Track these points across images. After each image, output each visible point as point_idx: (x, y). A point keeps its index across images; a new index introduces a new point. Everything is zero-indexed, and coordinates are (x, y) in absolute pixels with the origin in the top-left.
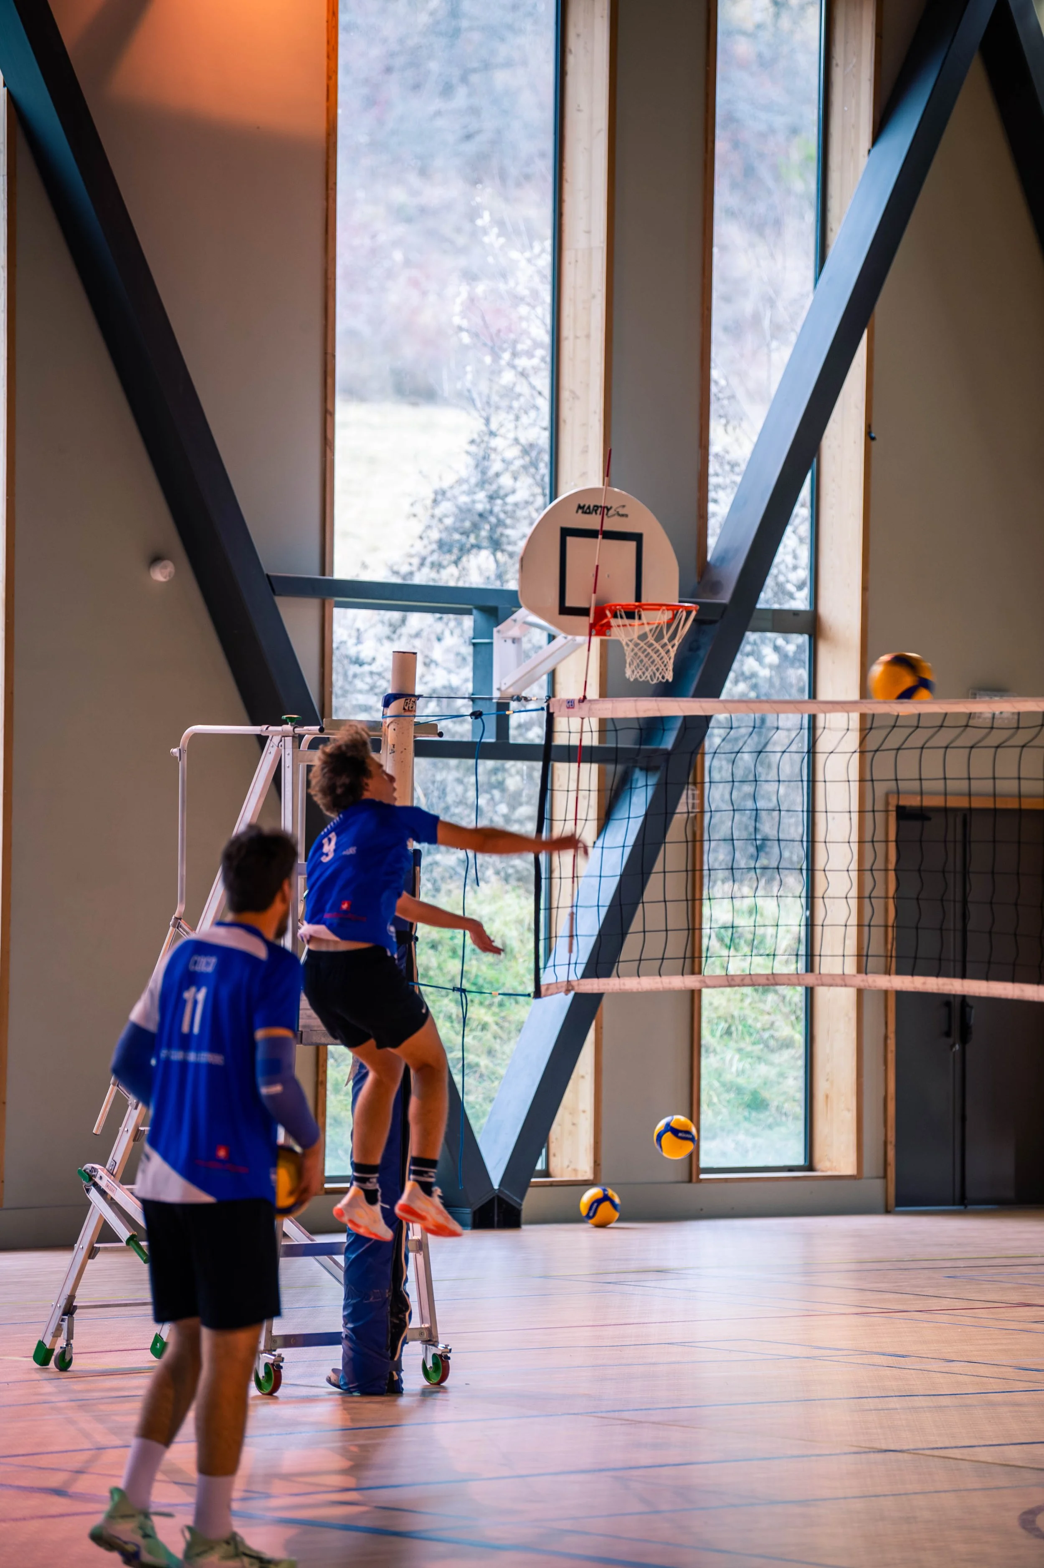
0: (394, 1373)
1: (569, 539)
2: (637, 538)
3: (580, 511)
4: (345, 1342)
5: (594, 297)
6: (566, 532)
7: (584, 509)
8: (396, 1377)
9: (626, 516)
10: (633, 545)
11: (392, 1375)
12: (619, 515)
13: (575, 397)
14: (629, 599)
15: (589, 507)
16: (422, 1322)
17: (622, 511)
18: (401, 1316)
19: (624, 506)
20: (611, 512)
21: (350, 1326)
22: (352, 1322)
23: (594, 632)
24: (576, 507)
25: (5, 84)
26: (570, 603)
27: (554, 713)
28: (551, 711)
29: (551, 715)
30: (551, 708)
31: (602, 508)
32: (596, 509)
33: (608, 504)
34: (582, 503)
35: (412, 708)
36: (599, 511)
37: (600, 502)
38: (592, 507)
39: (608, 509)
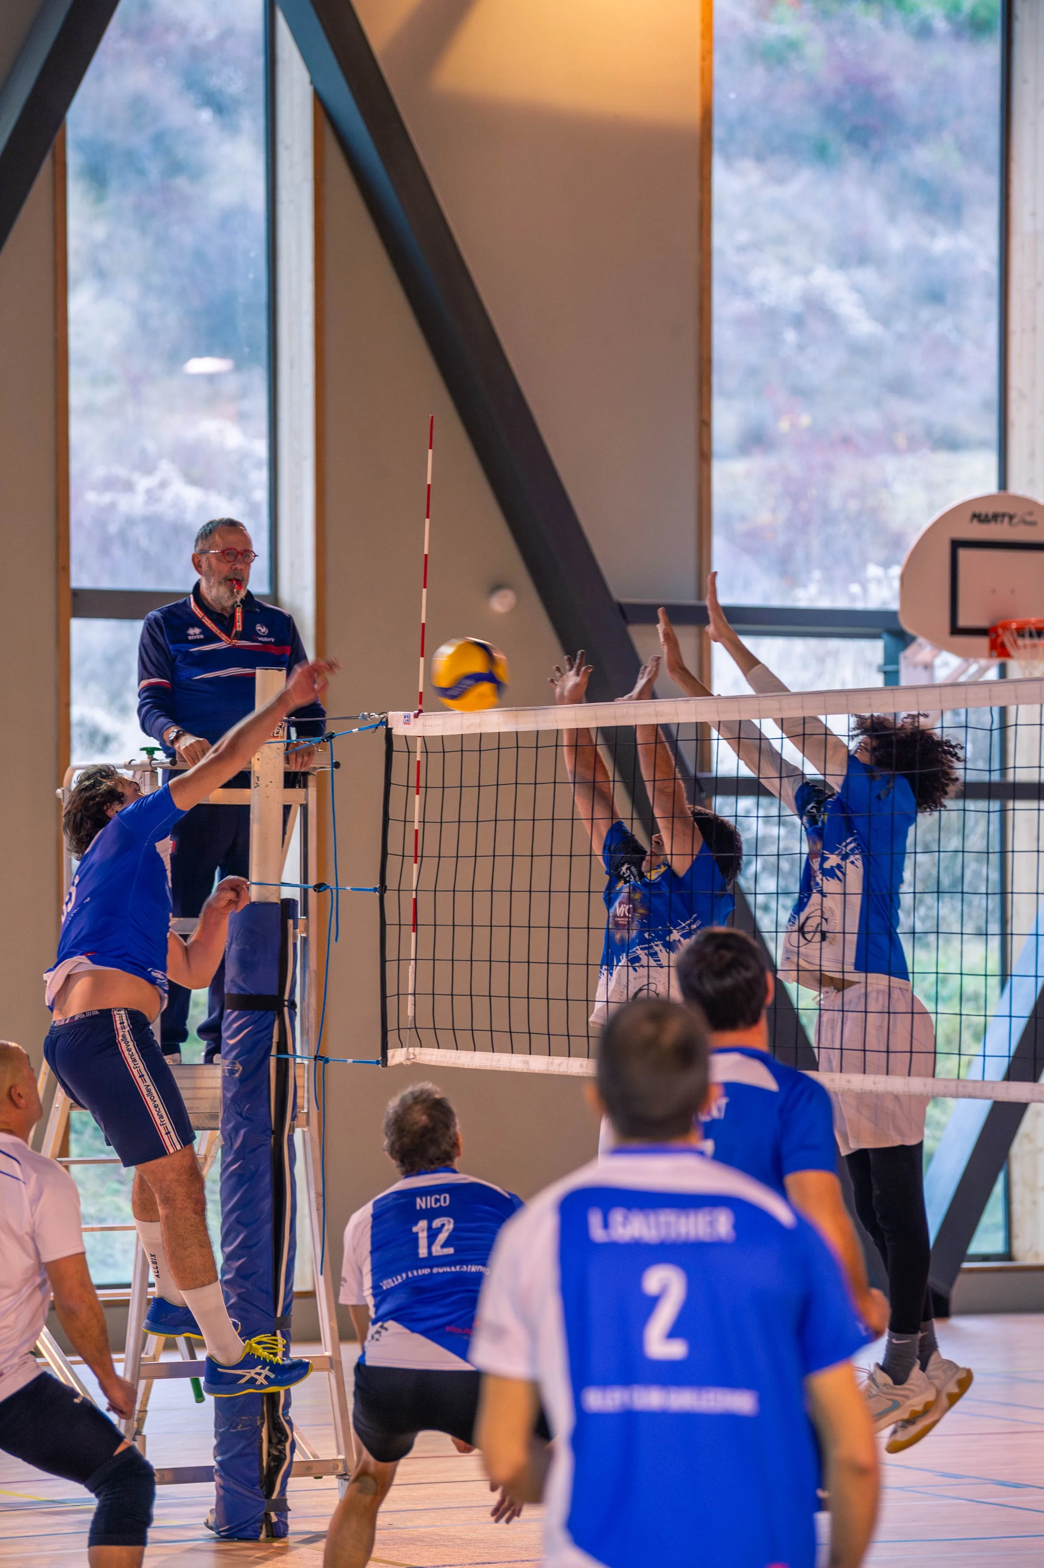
0: (272, 1514)
1: (963, 553)
3: (975, 521)
4: (216, 1478)
6: (957, 545)
7: (979, 518)
8: (274, 1519)
9: (1033, 524)
10: (1042, 555)
11: (267, 1515)
12: (1026, 523)
13: (1022, 396)
14: (1037, 617)
15: (987, 516)
16: (339, 1453)
17: (1028, 518)
18: (280, 1447)
19: (1031, 513)
20: (1015, 520)
21: (219, 1458)
22: (221, 1454)
23: (995, 653)
24: (969, 515)
25: (312, 82)
26: (962, 622)
27: (392, 729)
28: (389, 726)
29: (389, 731)
30: (389, 723)
31: (1003, 515)
32: (995, 517)
33: (1012, 512)
34: (977, 512)
35: (277, 734)
36: (999, 519)
37: (1000, 510)
38: (990, 516)
39: (1011, 517)
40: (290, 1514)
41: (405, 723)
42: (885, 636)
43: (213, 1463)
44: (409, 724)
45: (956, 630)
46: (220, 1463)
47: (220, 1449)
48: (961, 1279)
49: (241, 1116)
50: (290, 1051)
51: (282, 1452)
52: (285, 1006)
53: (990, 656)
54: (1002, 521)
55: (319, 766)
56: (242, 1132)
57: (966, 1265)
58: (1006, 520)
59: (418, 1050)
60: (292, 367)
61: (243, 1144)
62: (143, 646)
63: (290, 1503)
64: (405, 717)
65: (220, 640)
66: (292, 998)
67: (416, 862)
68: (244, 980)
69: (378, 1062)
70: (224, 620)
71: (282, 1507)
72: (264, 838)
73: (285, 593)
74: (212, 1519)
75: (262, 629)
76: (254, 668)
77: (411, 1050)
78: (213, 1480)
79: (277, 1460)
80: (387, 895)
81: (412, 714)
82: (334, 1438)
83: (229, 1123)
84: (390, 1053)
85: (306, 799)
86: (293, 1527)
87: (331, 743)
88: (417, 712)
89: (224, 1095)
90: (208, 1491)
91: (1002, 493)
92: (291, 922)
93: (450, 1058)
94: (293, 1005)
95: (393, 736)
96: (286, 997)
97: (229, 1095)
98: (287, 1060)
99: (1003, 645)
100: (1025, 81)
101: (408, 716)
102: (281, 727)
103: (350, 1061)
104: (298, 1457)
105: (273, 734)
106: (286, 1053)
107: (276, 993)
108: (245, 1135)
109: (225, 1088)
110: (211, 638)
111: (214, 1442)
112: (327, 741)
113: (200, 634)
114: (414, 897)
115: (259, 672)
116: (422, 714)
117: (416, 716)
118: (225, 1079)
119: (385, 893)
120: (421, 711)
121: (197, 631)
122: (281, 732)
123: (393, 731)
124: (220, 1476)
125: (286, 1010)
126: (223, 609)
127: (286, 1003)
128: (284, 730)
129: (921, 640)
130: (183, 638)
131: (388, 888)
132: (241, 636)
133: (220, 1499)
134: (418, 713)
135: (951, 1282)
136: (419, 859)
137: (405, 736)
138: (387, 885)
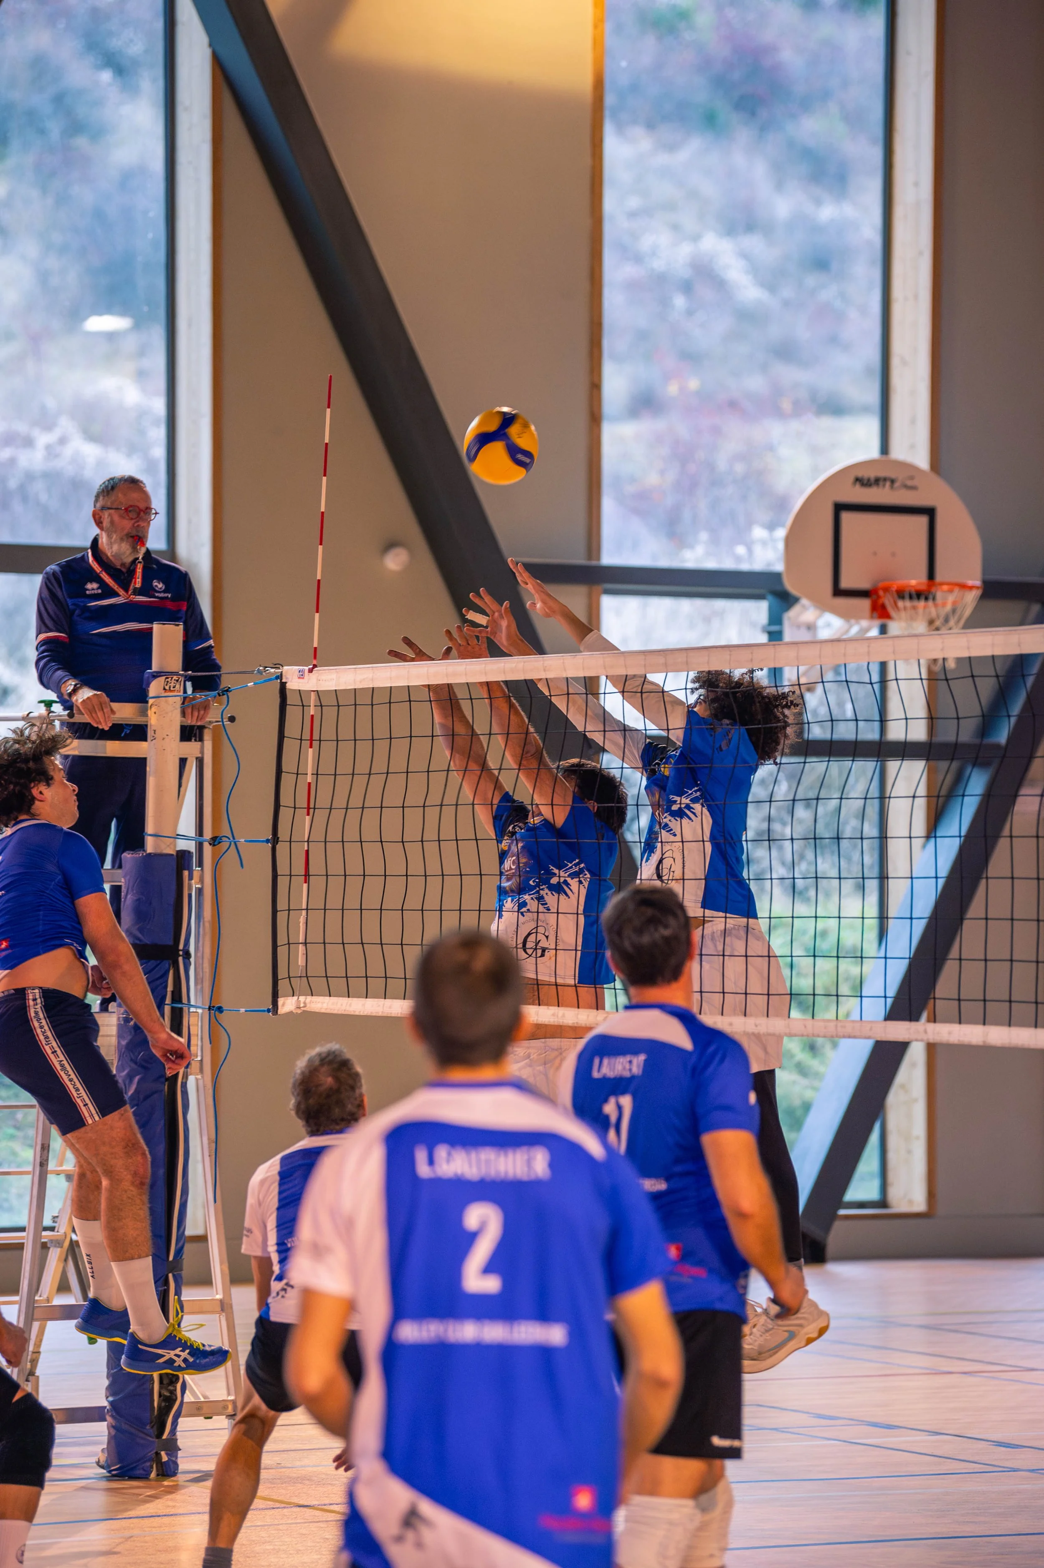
0: (163, 1453)
1: (845, 516)
2: (930, 512)
3: (858, 486)
4: (108, 1418)
5: (921, 253)
6: (839, 508)
7: (862, 482)
8: (165, 1458)
9: (913, 488)
10: (923, 520)
11: (158, 1454)
12: (907, 487)
13: (904, 363)
14: (916, 580)
15: (869, 480)
16: (229, 1394)
17: (910, 483)
18: (171, 1388)
19: (912, 478)
20: (897, 485)
21: (111, 1399)
22: (112, 1395)
23: (875, 614)
24: (852, 479)
25: (210, 45)
26: (845, 584)
27: (286, 683)
28: (284, 680)
29: (283, 686)
30: (284, 677)
31: (885, 479)
32: (877, 481)
33: (893, 475)
34: (860, 475)
35: (174, 687)
36: (881, 483)
37: (882, 474)
38: (872, 479)
39: (893, 481)
40: (180, 1454)
41: (299, 678)
42: (770, 597)
43: (105, 1403)
44: (303, 678)
45: (838, 592)
46: (111, 1403)
47: (112, 1389)
48: (837, 1225)
49: (136, 1063)
50: (185, 1000)
51: (173, 1392)
52: (180, 956)
53: (872, 617)
54: (884, 486)
55: (215, 720)
56: (137, 1079)
57: (842, 1212)
58: (888, 484)
59: (309, 998)
60: (190, 325)
61: (136, 1090)
62: (41, 600)
63: (180, 1443)
64: (300, 672)
65: (118, 595)
66: (187, 948)
67: (308, 814)
68: (141, 930)
69: (269, 1011)
70: (123, 576)
71: (172, 1447)
72: (160, 790)
73: (183, 549)
74: (103, 1458)
75: (159, 585)
76: (152, 622)
77: (302, 998)
78: (104, 1420)
79: (169, 1401)
80: (279, 847)
81: (306, 668)
82: (224, 1379)
83: (123, 1071)
84: (281, 1001)
85: (202, 752)
86: (183, 1465)
87: (227, 697)
88: (311, 666)
89: (119, 1042)
90: (101, 1430)
91: (884, 458)
92: (186, 873)
93: (342, 1005)
94: (187, 955)
95: (287, 691)
96: (181, 947)
97: (124, 1043)
98: (181, 1009)
99: (883, 607)
100: (908, 53)
101: (303, 671)
102: (177, 681)
103: (243, 1010)
104: (188, 1398)
105: (170, 687)
106: (180, 1001)
107: (171, 943)
108: (138, 1082)
109: (120, 1036)
110: (108, 592)
111: (106, 1383)
112: (223, 695)
113: (98, 589)
114: (306, 848)
115: (156, 627)
116: (316, 669)
117: (311, 671)
118: (120, 1027)
119: (277, 844)
120: (315, 666)
121: (95, 585)
122: (177, 686)
123: (287, 685)
124: (112, 1416)
125: (181, 959)
126: (123, 565)
127: (181, 953)
128: (180, 684)
129: (804, 601)
130: (81, 593)
131: (280, 839)
132: (137, 592)
133: (111, 1438)
134: (313, 668)
135: (827, 1228)
136: (311, 811)
137: (299, 690)
138: (279, 836)
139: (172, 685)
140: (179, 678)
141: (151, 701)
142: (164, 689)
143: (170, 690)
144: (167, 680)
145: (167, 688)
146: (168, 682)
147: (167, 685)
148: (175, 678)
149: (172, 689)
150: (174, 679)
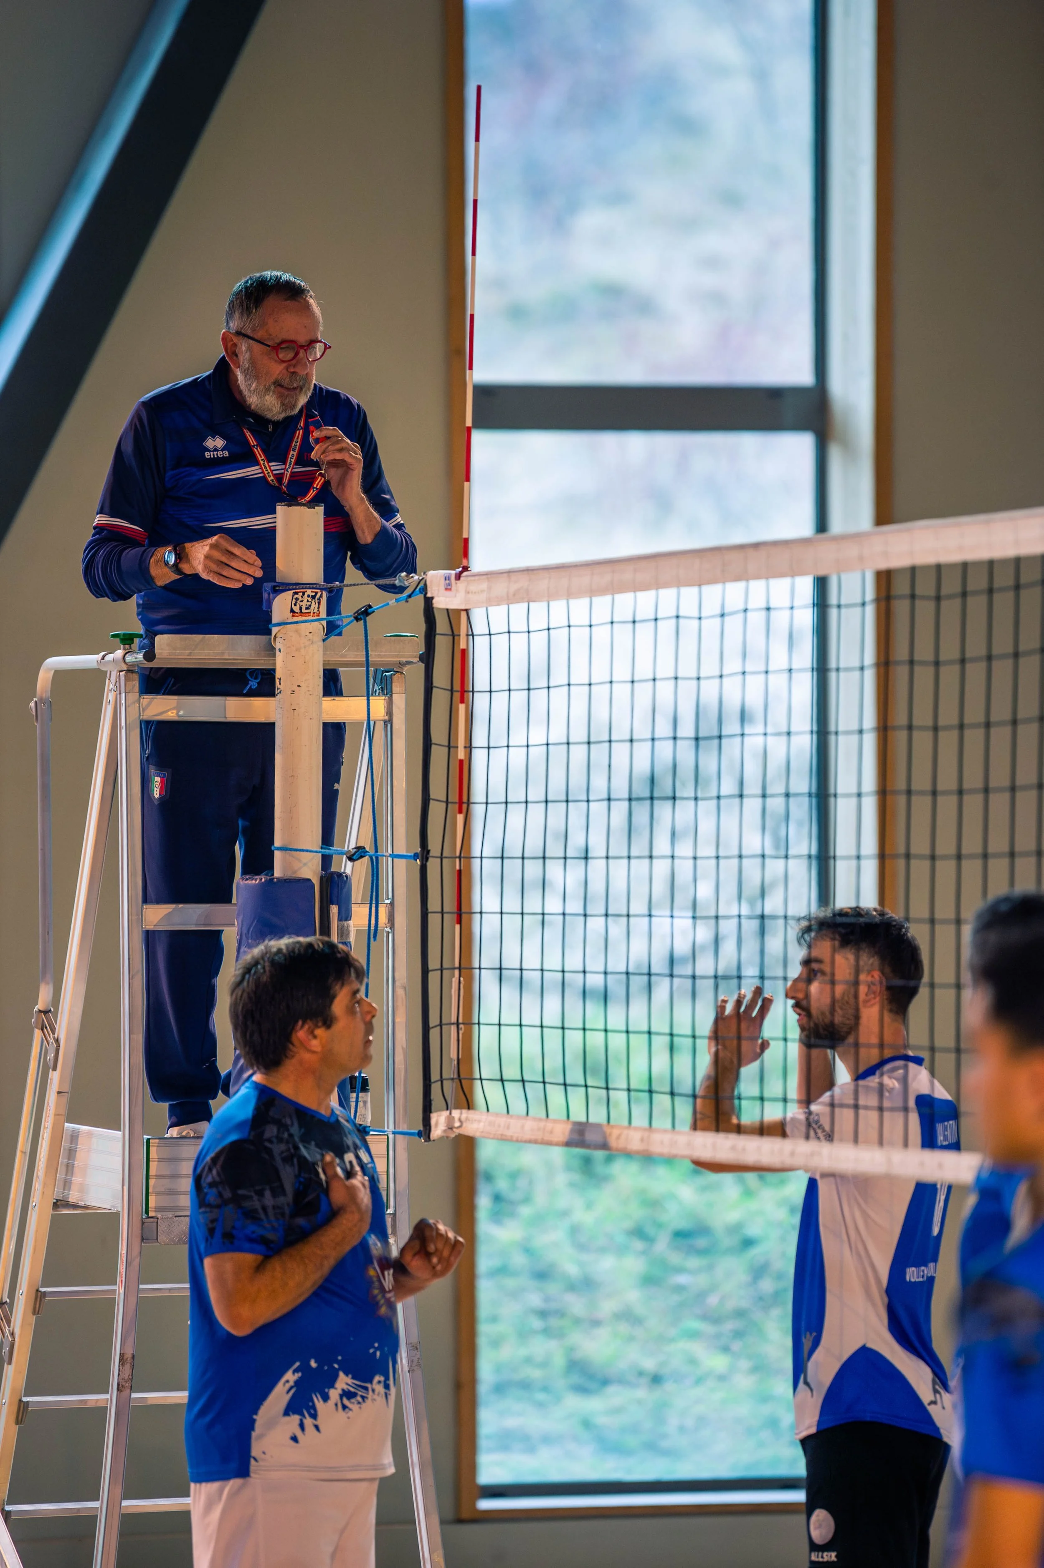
27: (432, 598)
28: (429, 595)
29: (428, 601)
30: (429, 589)
35: (307, 608)
41: (446, 589)
44: (450, 589)
59: (465, 1113)
64: (447, 579)
67: (460, 812)
69: (420, 1133)
77: (456, 1113)
80: (429, 863)
81: (453, 572)
84: (434, 1117)
87: (365, 622)
88: (460, 569)
95: (435, 611)
101: (450, 578)
102: (313, 597)
105: (301, 608)
110: (242, 458)
113: (224, 449)
114: (458, 869)
115: (280, 511)
116: (465, 574)
117: (460, 576)
119: (426, 861)
120: (463, 569)
121: (219, 443)
122: (314, 606)
123: (434, 601)
128: (319, 603)
130: (196, 455)
131: (431, 854)
134: (461, 572)
136: (465, 806)
137: (447, 610)
138: (429, 848)
139: (304, 604)
140: (316, 593)
141: (275, 630)
142: (292, 611)
143: (301, 612)
144: (296, 596)
145: (296, 609)
146: (297, 599)
147: (295, 605)
148: (309, 592)
149: (304, 611)
150: (306, 594)
